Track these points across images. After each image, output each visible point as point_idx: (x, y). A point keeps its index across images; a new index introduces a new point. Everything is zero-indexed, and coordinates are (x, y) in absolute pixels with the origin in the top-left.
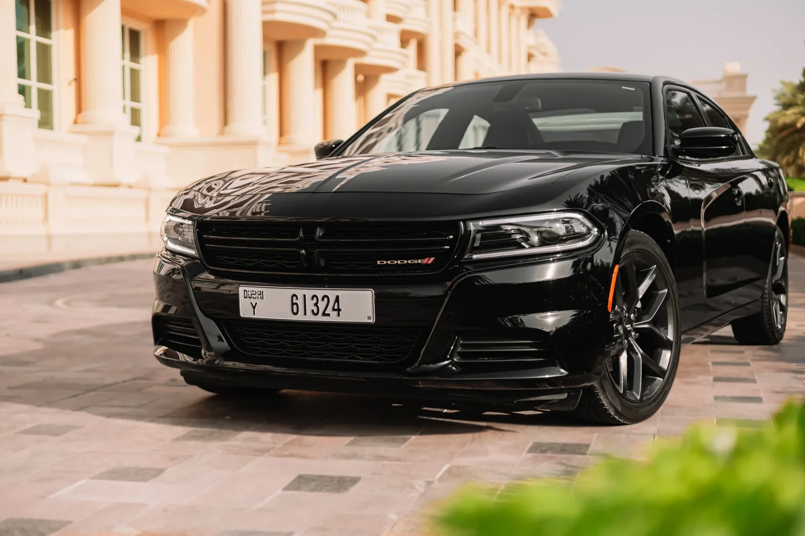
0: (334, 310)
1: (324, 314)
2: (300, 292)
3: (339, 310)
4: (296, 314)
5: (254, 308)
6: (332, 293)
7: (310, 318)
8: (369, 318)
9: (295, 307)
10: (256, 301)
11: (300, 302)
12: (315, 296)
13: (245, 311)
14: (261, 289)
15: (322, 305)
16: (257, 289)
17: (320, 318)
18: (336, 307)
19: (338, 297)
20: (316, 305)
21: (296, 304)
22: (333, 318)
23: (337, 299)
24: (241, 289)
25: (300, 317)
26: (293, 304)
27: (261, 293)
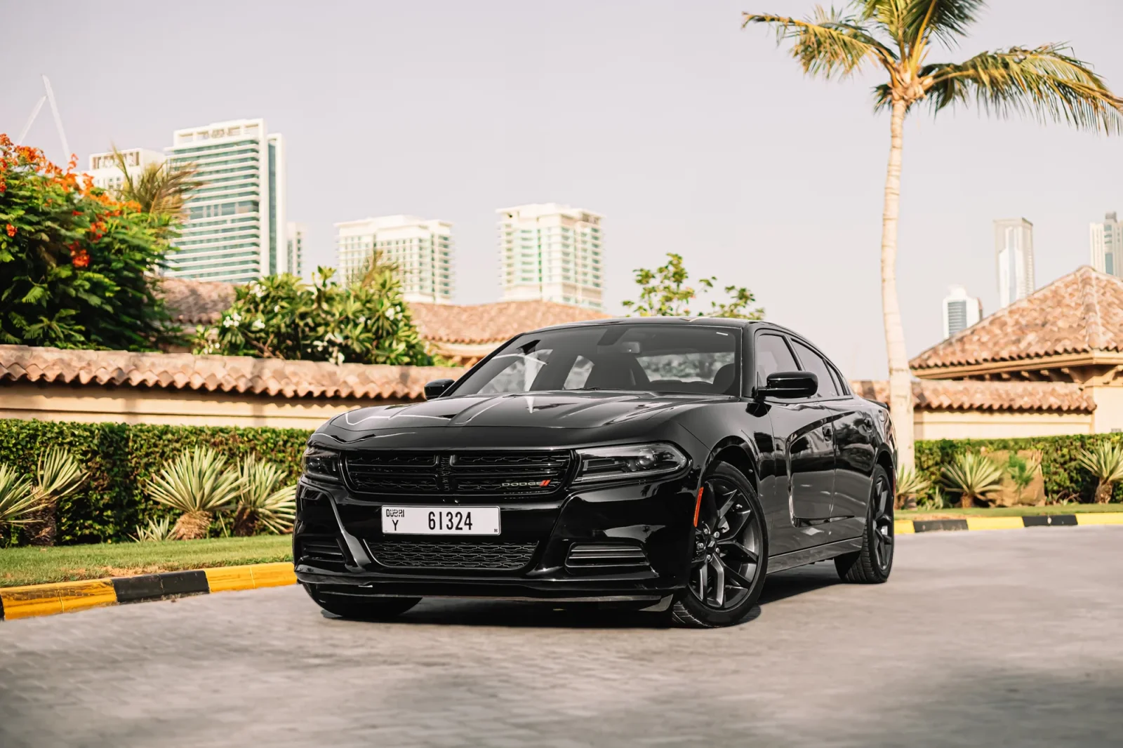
0: (466, 524)
1: (457, 528)
2: (436, 510)
3: (470, 524)
4: (432, 529)
5: (395, 524)
6: (464, 511)
7: (445, 531)
8: (496, 530)
9: (432, 522)
10: (398, 518)
11: (437, 519)
12: (449, 513)
13: (387, 527)
14: (402, 509)
15: (456, 521)
16: (398, 508)
17: (454, 532)
18: (468, 522)
19: (469, 514)
20: (450, 520)
21: (433, 520)
22: (465, 531)
23: (469, 516)
24: (384, 509)
25: (437, 531)
26: (430, 520)
27: (402, 512)
